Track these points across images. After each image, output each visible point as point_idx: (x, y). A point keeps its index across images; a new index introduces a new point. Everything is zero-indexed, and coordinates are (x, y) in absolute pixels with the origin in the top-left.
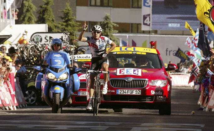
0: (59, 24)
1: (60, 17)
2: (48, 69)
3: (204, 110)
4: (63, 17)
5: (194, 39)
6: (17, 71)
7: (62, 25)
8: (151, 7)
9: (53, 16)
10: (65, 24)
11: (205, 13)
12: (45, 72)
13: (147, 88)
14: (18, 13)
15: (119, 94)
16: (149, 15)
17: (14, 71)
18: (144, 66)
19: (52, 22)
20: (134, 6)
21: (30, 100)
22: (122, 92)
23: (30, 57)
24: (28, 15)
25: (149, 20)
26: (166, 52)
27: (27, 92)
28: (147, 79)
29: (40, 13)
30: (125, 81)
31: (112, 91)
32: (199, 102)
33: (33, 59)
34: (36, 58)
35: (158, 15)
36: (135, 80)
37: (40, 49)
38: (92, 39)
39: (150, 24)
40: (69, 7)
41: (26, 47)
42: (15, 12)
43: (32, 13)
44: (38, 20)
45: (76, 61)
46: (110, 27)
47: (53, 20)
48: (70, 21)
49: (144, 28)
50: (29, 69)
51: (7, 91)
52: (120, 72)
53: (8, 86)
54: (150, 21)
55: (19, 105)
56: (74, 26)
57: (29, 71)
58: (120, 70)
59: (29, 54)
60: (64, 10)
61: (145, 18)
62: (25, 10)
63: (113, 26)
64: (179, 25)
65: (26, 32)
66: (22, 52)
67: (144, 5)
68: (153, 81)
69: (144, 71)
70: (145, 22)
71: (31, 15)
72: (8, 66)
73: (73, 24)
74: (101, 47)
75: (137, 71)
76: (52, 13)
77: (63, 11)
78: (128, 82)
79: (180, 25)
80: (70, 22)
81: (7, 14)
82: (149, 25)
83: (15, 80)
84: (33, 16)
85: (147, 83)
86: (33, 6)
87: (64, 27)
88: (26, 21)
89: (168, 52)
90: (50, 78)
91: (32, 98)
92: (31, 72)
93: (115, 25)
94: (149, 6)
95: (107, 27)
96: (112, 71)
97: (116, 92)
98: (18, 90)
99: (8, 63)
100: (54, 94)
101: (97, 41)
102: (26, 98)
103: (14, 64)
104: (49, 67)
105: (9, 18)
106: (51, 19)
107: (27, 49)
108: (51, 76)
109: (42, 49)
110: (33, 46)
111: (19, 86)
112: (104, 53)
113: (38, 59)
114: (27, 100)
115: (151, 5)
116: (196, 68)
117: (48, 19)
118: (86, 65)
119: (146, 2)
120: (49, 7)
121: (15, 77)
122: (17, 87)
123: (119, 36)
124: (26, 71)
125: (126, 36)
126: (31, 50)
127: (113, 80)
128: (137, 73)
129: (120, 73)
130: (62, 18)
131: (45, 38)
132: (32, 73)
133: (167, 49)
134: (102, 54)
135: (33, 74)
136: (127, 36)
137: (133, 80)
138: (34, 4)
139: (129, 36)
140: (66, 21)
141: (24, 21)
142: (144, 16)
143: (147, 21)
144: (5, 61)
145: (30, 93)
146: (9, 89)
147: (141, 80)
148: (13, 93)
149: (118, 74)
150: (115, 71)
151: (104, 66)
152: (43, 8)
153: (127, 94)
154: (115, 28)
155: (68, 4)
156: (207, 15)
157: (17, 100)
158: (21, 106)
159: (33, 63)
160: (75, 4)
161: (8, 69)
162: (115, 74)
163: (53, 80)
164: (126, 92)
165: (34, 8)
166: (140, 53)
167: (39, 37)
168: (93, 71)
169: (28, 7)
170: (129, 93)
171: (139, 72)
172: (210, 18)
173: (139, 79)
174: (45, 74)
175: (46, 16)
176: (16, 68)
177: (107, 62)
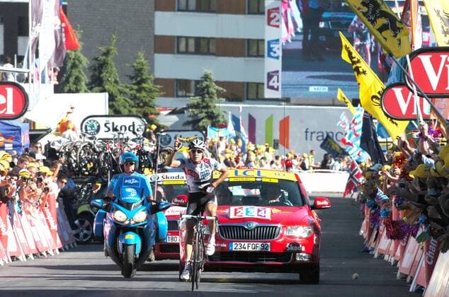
0: (126, 87)
1: (127, 76)
2: (115, 205)
3: (371, 252)
4: (132, 76)
5: (354, 121)
6: (59, 190)
7: (132, 89)
8: (280, 58)
9: (117, 74)
10: (136, 87)
11: (374, 97)
12: (109, 209)
13: (281, 240)
14: (59, 73)
15: (234, 250)
16: (277, 72)
17: (55, 190)
18: (274, 201)
19: (115, 84)
20: (250, 54)
21: (82, 234)
22: (239, 247)
23: (81, 162)
24: (75, 72)
25: (276, 81)
26: (305, 134)
27: (77, 222)
28: (279, 225)
29: (95, 70)
30: (243, 228)
31: (222, 245)
32: (362, 232)
33: (85, 166)
34: (92, 164)
35: (291, 73)
36: (261, 227)
37: (98, 150)
38: (190, 162)
39: (278, 87)
40: (143, 60)
41: (74, 146)
42: (54, 71)
43: (82, 70)
44: (90, 81)
45: (161, 183)
46: (212, 93)
47: (116, 82)
48: (145, 83)
49: (268, 94)
50: (80, 183)
51: (44, 225)
52: (236, 213)
53: (46, 216)
54: (278, 82)
55: (64, 247)
56: (151, 91)
57: (80, 186)
58: (236, 210)
59: (80, 158)
60: (135, 64)
61: (270, 77)
62: (69, 65)
63: (217, 90)
64: (327, 88)
65: (72, 108)
66: (68, 154)
67: (269, 56)
68: (289, 227)
69: (275, 211)
70: (271, 84)
71: (80, 72)
72: (46, 184)
73: (150, 87)
74: (205, 176)
75: (263, 211)
76: (114, 69)
77: (133, 66)
78: (249, 231)
79: (329, 89)
80: (144, 85)
81: (40, 75)
82: (277, 89)
83: (57, 204)
84: (83, 76)
85: (281, 232)
86: (82, 57)
87: (134, 92)
88: (71, 84)
89: (309, 134)
90: (118, 219)
91: (85, 231)
92: (82, 188)
93: (221, 89)
94: (277, 58)
95: (208, 93)
96: (222, 211)
97: (228, 246)
98: (61, 221)
99: (45, 180)
100: (125, 246)
101: (198, 165)
102: (74, 232)
103: (56, 179)
104: (116, 201)
105: (43, 82)
106: (113, 80)
107: (77, 150)
108: (120, 216)
109: (101, 150)
110: (86, 144)
111: (64, 213)
112: (209, 186)
113: (94, 165)
114: (77, 236)
115: (281, 55)
116: (357, 170)
117: (108, 80)
118: (179, 201)
119: (272, 51)
120: (110, 59)
121: (57, 200)
122: (60, 215)
123: (227, 107)
124: (75, 188)
125: (239, 108)
126: (83, 151)
127: (224, 226)
128: (263, 215)
129: (235, 215)
130: (132, 78)
131: (105, 125)
132: (85, 189)
133: (307, 129)
134: (206, 188)
135: (86, 192)
136: (241, 109)
137: (257, 227)
138: (85, 56)
139: (243, 108)
140: (139, 83)
141: (68, 83)
142: (268, 74)
143: (274, 82)
144: (41, 177)
145: (82, 223)
146: (47, 220)
147: (270, 227)
148: (54, 227)
149: (232, 216)
150: (227, 211)
151: (210, 208)
152: (99, 60)
153: (246, 250)
154: (220, 95)
155: (141, 54)
156: (377, 101)
157: (60, 237)
158: (67, 247)
159: (87, 173)
160: (152, 50)
161: (47, 190)
162: (227, 216)
163: (123, 222)
164: (246, 246)
165: (85, 62)
166: (268, 180)
167: (94, 124)
168: (191, 216)
169: (74, 59)
170: (250, 249)
171: (267, 213)
172: (381, 105)
173: (267, 225)
174: (109, 212)
175: (104, 74)
176: (58, 184)
177: (214, 200)
